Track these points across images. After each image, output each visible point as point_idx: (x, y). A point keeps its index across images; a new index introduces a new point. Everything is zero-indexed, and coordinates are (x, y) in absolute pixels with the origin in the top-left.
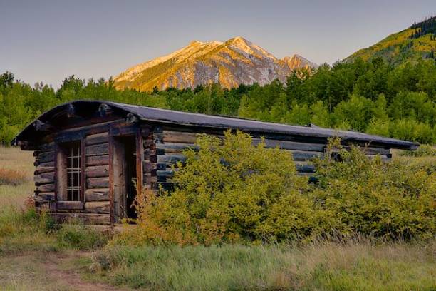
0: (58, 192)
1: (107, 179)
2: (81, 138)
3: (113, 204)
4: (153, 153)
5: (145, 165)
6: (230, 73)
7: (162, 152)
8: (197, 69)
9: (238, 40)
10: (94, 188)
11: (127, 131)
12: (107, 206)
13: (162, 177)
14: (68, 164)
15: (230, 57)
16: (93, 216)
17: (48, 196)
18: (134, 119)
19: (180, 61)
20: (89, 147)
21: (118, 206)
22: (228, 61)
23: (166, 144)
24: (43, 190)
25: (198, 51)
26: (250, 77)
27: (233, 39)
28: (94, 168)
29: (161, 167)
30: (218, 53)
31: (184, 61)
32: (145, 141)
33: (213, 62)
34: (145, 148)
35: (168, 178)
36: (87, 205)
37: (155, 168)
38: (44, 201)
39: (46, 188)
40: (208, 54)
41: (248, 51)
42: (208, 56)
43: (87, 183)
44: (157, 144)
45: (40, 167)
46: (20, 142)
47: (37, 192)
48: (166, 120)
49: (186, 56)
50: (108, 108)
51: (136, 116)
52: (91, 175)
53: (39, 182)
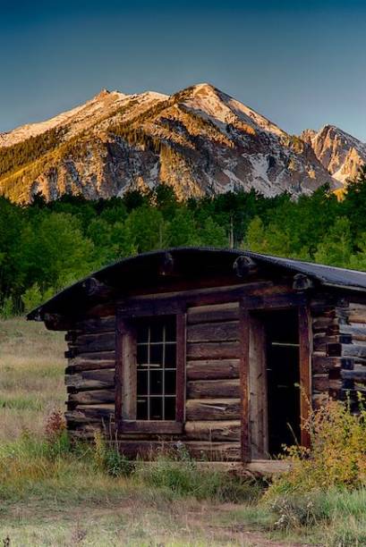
0: (121, 405)
1: (236, 383)
2: (178, 312)
3: (247, 426)
4: (335, 339)
5: (316, 360)
6: (183, 163)
7: (348, 339)
8: (111, 154)
9: (202, 91)
10: (202, 396)
11: (280, 302)
12: (233, 428)
13: (348, 380)
14: (140, 356)
15: (184, 128)
16: (202, 446)
17: (99, 411)
18: (308, 284)
19: (72, 133)
20: (193, 327)
21: (256, 428)
22: (179, 138)
23: (354, 326)
24: (85, 401)
25: (114, 114)
26: (227, 172)
27: (192, 89)
28: (204, 363)
29: (347, 364)
30: (157, 118)
31: (82, 135)
32: (315, 321)
33: (148, 139)
34: (315, 331)
35: (358, 382)
36: (190, 426)
37: (338, 365)
38: (89, 419)
39: (92, 397)
40: (134, 120)
41: (223, 115)
42: (135, 125)
43: (189, 391)
44: (341, 326)
45: (79, 360)
46: (48, 316)
47: (72, 405)
48: (359, 286)
49: (87, 125)
50: (251, 263)
51: (312, 277)
52: (197, 376)
53: (77, 385)
